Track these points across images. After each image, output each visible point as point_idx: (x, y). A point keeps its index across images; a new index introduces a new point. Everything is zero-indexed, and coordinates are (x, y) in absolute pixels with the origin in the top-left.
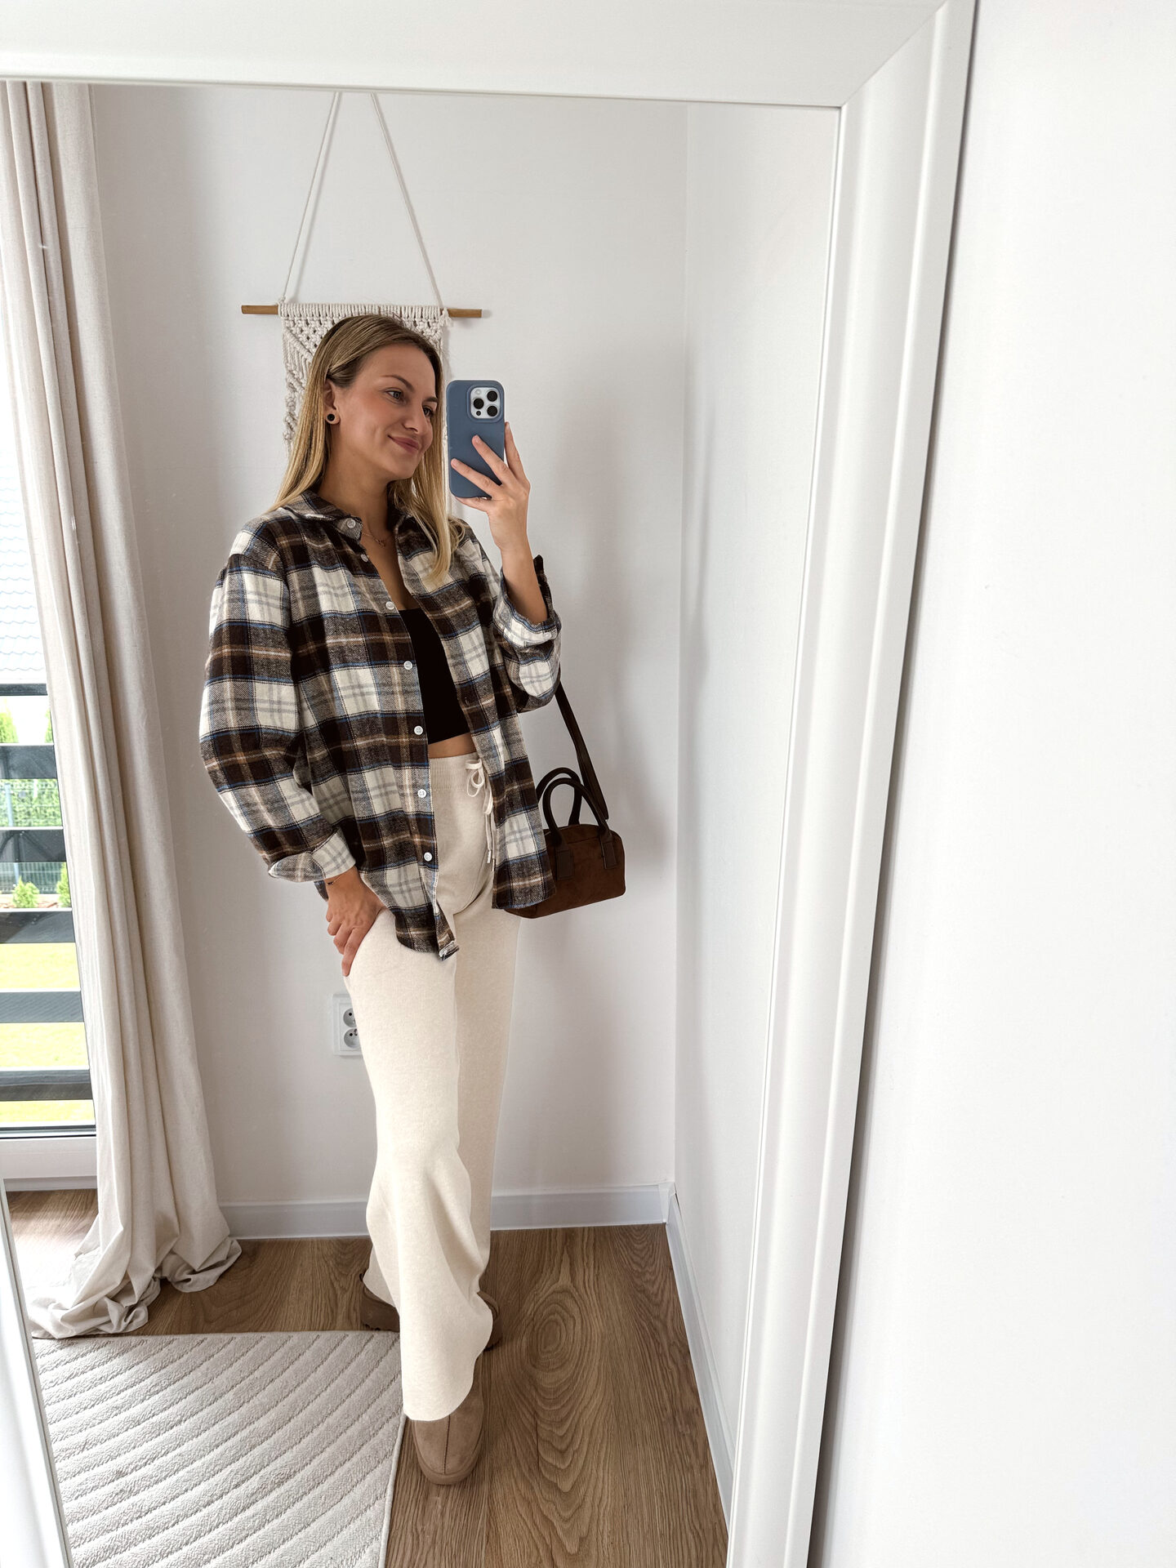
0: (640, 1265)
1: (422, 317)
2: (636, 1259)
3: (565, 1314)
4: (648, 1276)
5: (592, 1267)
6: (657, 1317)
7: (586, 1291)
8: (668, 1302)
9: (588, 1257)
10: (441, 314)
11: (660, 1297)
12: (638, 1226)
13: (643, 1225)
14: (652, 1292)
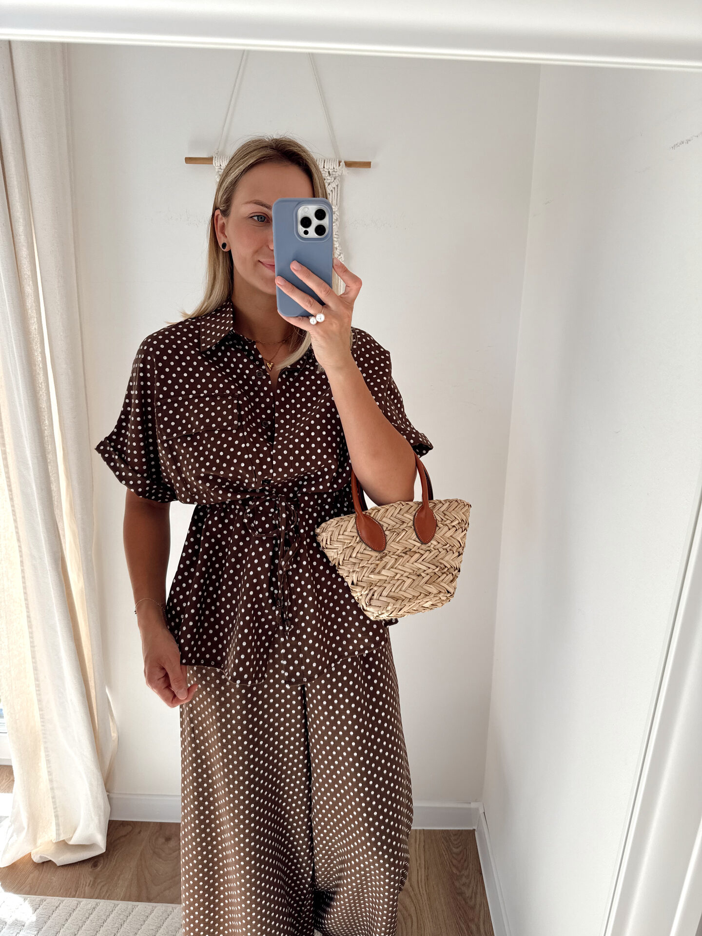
0: (457, 868)
1: (324, 167)
2: (455, 862)
3: (405, 912)
4: (464, 880)
5: (423, 869)
6: (472, 920)
7: (420, 892)
8: (480, 906)
9: (420, 858)
10: (339, 165)
11: (473, 900)
12: (455, 830)
13: (459, 830)
14: (467, 895)
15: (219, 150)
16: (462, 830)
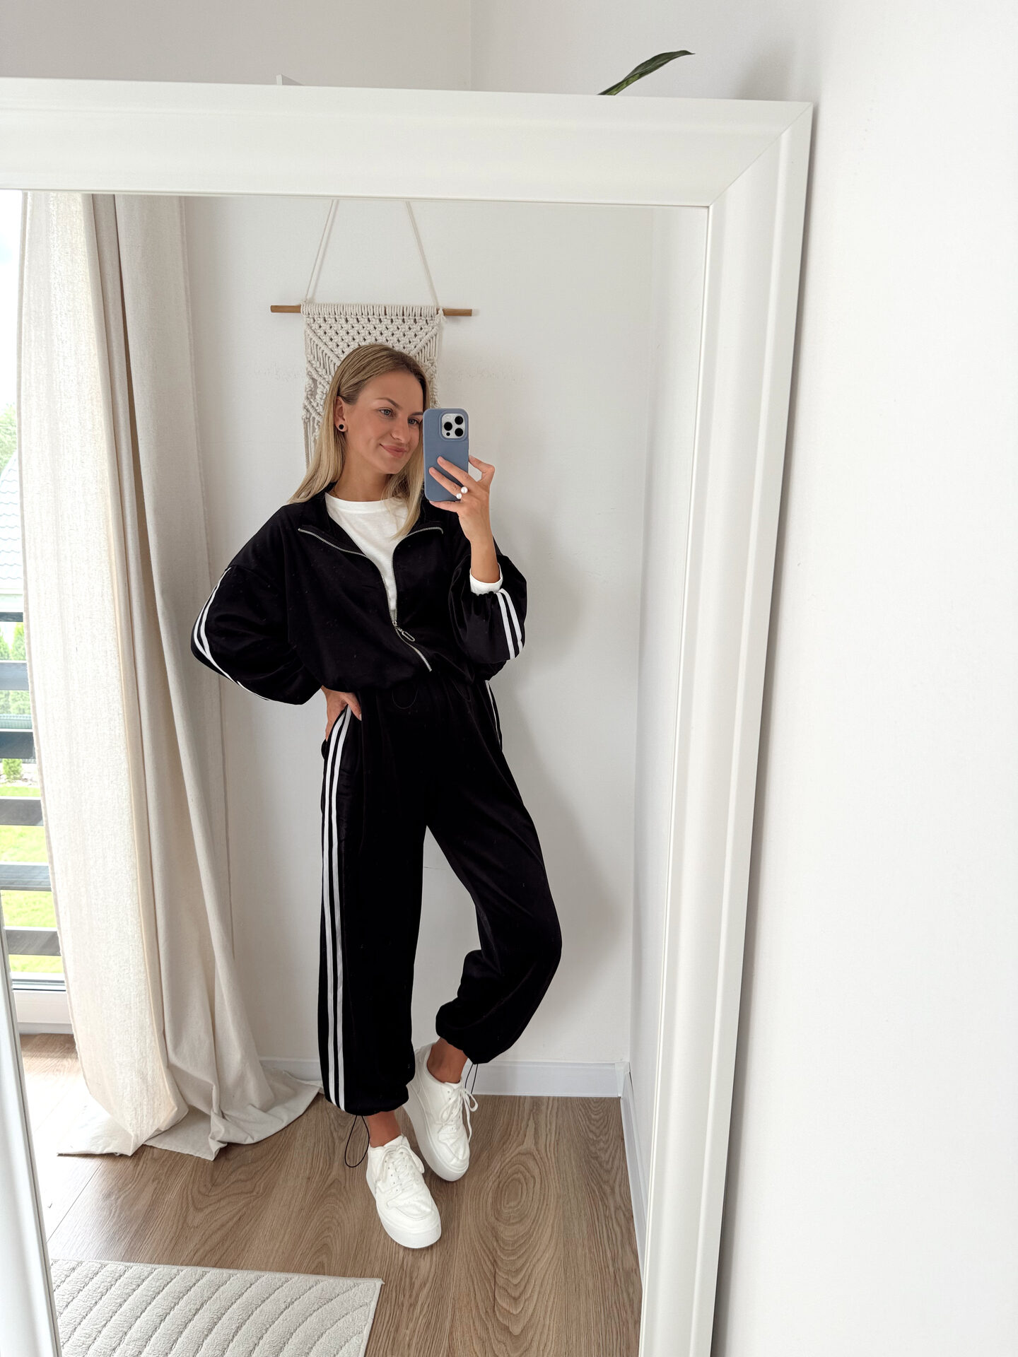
0: (594, 1134)
1: (421, 315)
2: (590, 1126)
3: (528, 1174)
5: (554, 1133)
6: (607, 1182)
7: (547, 1155)
8: (618, 1170)
9: (550, 1123)
10: (437, 313)
11: (610, 1163)
12: (597, 1098)
13: (601, 1098)
14: (603, 1159)
15: (308, 297)
16: (605, 1098)
